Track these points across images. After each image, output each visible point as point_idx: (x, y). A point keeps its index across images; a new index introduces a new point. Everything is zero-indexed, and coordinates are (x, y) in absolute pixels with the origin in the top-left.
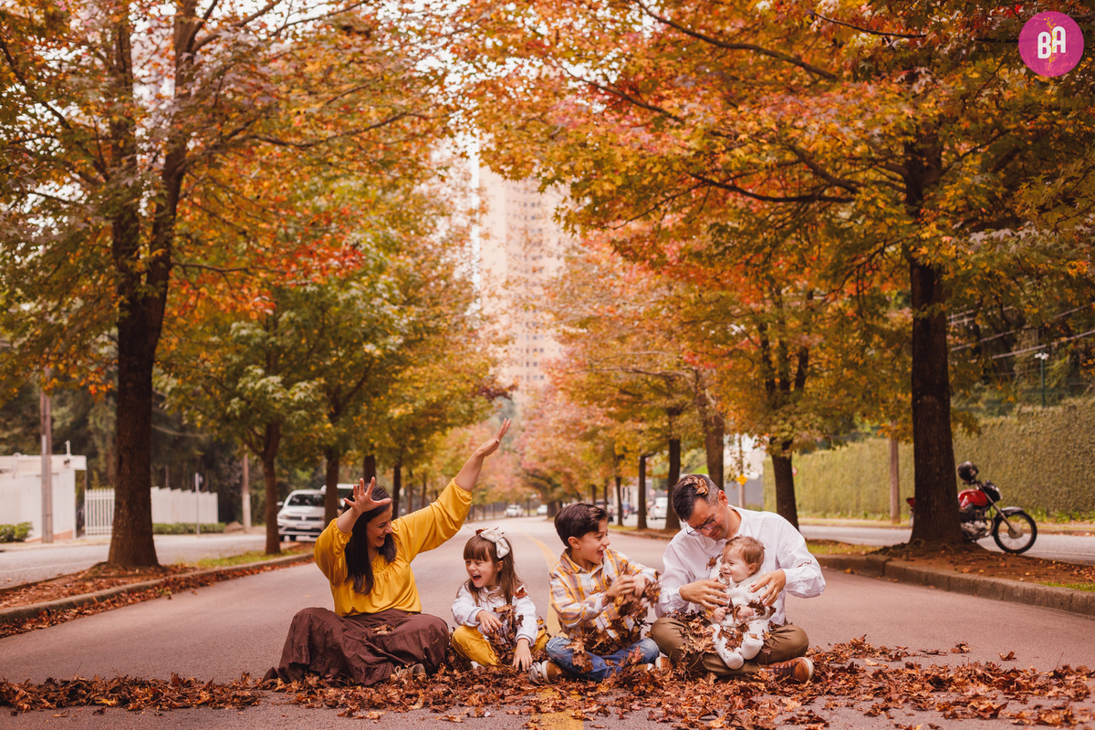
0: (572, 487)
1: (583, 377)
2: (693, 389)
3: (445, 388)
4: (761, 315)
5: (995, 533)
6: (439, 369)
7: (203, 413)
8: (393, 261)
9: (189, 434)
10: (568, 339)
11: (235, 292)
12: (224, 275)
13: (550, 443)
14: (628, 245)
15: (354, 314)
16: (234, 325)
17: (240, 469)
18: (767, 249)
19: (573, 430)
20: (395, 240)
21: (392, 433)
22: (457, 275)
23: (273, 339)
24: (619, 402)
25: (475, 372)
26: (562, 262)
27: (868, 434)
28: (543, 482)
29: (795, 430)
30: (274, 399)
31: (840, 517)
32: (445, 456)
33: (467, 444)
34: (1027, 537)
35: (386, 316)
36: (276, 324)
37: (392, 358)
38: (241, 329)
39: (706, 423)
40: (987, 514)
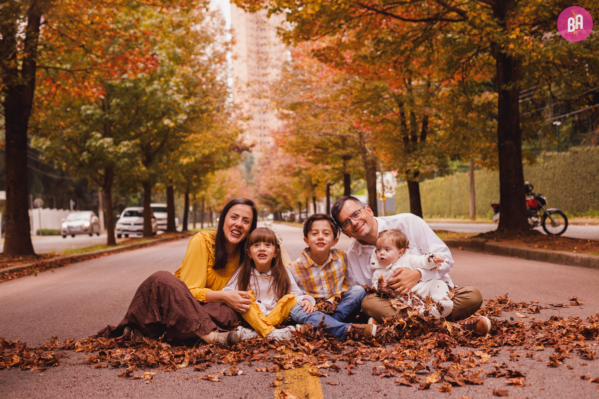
0: (287, 203)
1: (293, 139)
2: (359, 144)
3: (213, 146)
4: (400, 97)
5: (543, 225)
6: (209, 135)
7: (66, 161)
8: (179, 70)
9: (66, 178)
10: (284, 117)
11: (80, 85)
12: (73, 74)
13: (274, 179)
14: (322, 52)
15: (156, 100)
16: (83, 108)
17: (97, 197)
18: (408, 53)
19: (288, 171)
20: (180, 55)
21: (183, 173)
22: (218, 78)
23: (107, 116)
24: (314, 153)
25: (230, 136)
26: (279, 71)
27: (456, 170)
28: (271, 202)
29: (422, 166)
30: (108, 152)
31: (440, 218)
32: (214, 187)
33: (227, 179)
34: (562, 227)
35: (175, 101)
36: (109, 107)
37: (180, 127)
38: (88, 110)
39: (366, 164)
40: (538, 213)
